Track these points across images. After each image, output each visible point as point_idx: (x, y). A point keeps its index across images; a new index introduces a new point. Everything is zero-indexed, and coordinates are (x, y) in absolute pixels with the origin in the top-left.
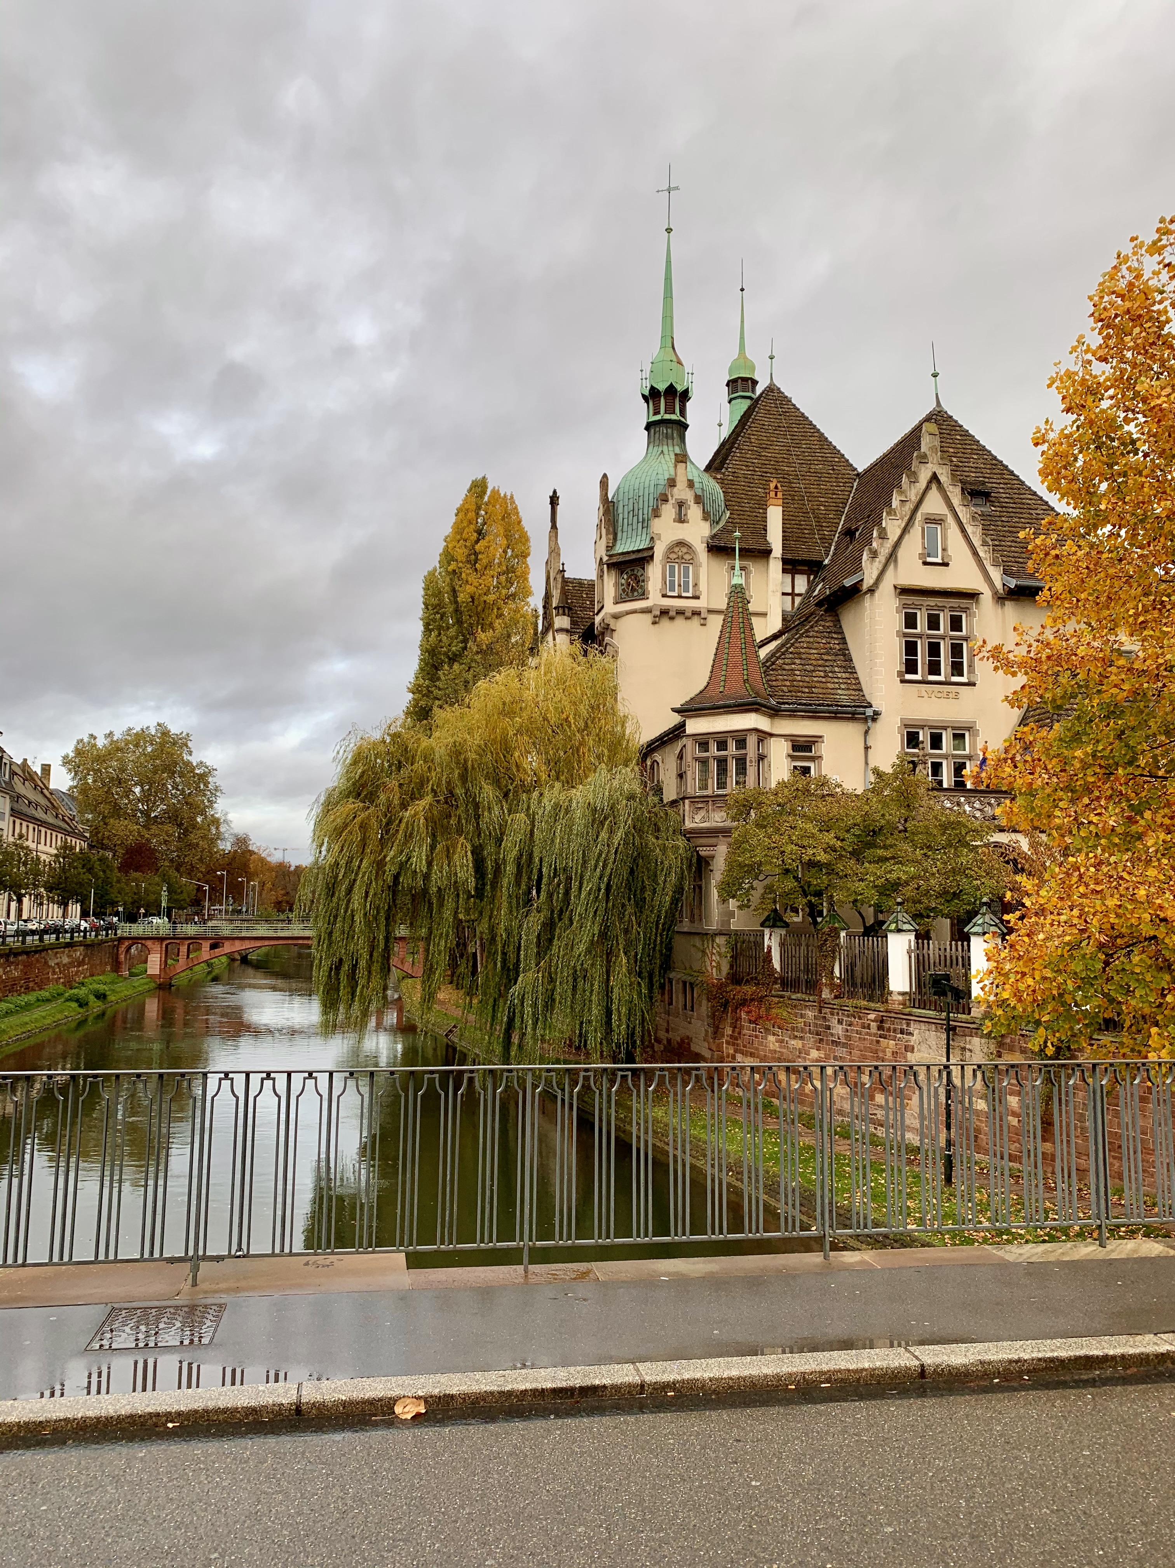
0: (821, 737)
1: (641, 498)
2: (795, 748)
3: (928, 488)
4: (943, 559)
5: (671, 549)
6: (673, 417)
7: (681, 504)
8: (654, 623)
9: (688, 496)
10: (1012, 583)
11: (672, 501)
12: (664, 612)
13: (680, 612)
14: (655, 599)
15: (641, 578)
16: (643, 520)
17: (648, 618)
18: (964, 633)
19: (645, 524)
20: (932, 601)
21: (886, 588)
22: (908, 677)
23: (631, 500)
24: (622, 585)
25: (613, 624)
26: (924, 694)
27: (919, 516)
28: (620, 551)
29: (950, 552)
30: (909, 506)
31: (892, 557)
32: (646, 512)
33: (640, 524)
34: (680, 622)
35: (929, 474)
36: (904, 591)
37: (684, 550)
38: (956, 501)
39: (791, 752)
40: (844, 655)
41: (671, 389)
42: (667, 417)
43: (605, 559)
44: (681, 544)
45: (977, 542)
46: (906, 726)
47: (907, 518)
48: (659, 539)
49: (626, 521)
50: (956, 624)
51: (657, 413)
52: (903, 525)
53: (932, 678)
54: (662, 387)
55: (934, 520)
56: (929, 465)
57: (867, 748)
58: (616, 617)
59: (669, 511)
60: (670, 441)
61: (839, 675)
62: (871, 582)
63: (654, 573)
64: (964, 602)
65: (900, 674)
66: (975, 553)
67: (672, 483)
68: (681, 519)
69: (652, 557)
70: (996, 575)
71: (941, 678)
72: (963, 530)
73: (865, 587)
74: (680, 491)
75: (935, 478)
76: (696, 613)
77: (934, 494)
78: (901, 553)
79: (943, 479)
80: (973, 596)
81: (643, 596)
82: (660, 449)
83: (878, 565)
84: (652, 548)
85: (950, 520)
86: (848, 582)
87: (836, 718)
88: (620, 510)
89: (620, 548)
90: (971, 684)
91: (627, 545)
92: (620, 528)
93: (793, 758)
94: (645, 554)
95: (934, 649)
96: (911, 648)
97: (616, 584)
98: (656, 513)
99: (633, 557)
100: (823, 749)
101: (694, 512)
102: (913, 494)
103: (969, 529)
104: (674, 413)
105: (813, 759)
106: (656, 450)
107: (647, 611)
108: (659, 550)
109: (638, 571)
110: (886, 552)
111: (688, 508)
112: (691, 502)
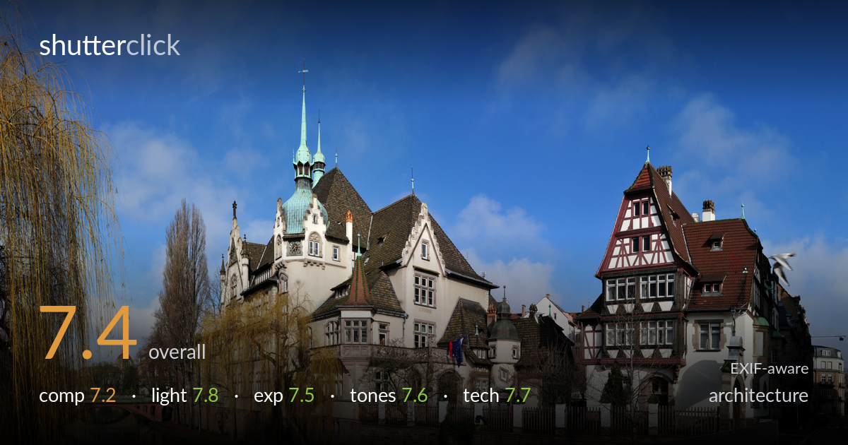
0: (389, 323)
1: (298, 211)
2: (381, 326)
3: (424, 229)
4: (427, 258)
5: (311, 235)
6: (308, 177)
7: (315, 216)
8: (304, 267)
9: (318, 212)
10: (450, 272)
11: (312, 214)
12: (309, 262)
13: (315, 263)
14: (305, 256)
15: (298, 246)
17: (302, 264)
18: (433, 288)
19: (300, 222)
20: (424, 274)
21: (410, 269)
22: (416, 303)
23: (293, 212)
24: (290, 248)
25: (286, 264)
26: (421, 310)
27: (421, 240)
28: (290, 233)
29: (430, 256)
30: (418, 235)
31: (412, 255)
32: (300, 217)
33: (297, 222)
34: (314, 267)
35: (424, 224)
36: (417, 269)
37: (316, 236)
38: (432, 235)
39: (380, 328)
40: (392, 291)
41: (307, 164)
42: (306, 176)
43: (282, 235)
44: (315, 233)
45: (438, 254)
46: (415, 322)
47: (417, 240)
48: (307, 230)
49: (291, 220)
50: (430, 284)
51: (301, 173)
52: (416, 242)
53: (423, 304)
54: (304, 162)
55: (425, 242)
56: (425, 220)
57: (404, 329)
58: (288, 262)
59: (310, 218)
60: (306, 187)
61: (391, 299)
62: (406, 263)
63: (305, 244)
64: (433, 276)
65: (414, 301)
66: (437, 258)
67: (312, 206)
68: (315, 222)
69: (303, 238)
70: (444, 268)
71: (426, 304)
72: (434, 248)
73: (403, 264)
75: (426, 226)
76: (321, 264)
77: (426, 232)
78: (415, 254)
79: (429, 227)
80: (436, 274)
81: (300, 254)
82: (302, 190)
83: (408, 257)
84: (304, 234)
85: (430, 243)
86: (398, 262)
87: (394, 316)
88: (288, 215)
89: (289, 231)
90: (435, 308)
91: (293, 230)
92: (288, 223)
93: (380, 331)
94: (301, 236)
95: (424, 292)
96: (417, 291)
97: (288, 248)
98: (306, 218)
99: (295, 236)
100: (390, 328)
101: (320, 220)
102: (419, 231)
103: (436, 248)
105: (386, 332)
106: (300, 190)
107: (301, 261)
108: (307, 235)
109: (298, 243)
110: (410, 252)
111: (317, 218)
112: (319, 215)
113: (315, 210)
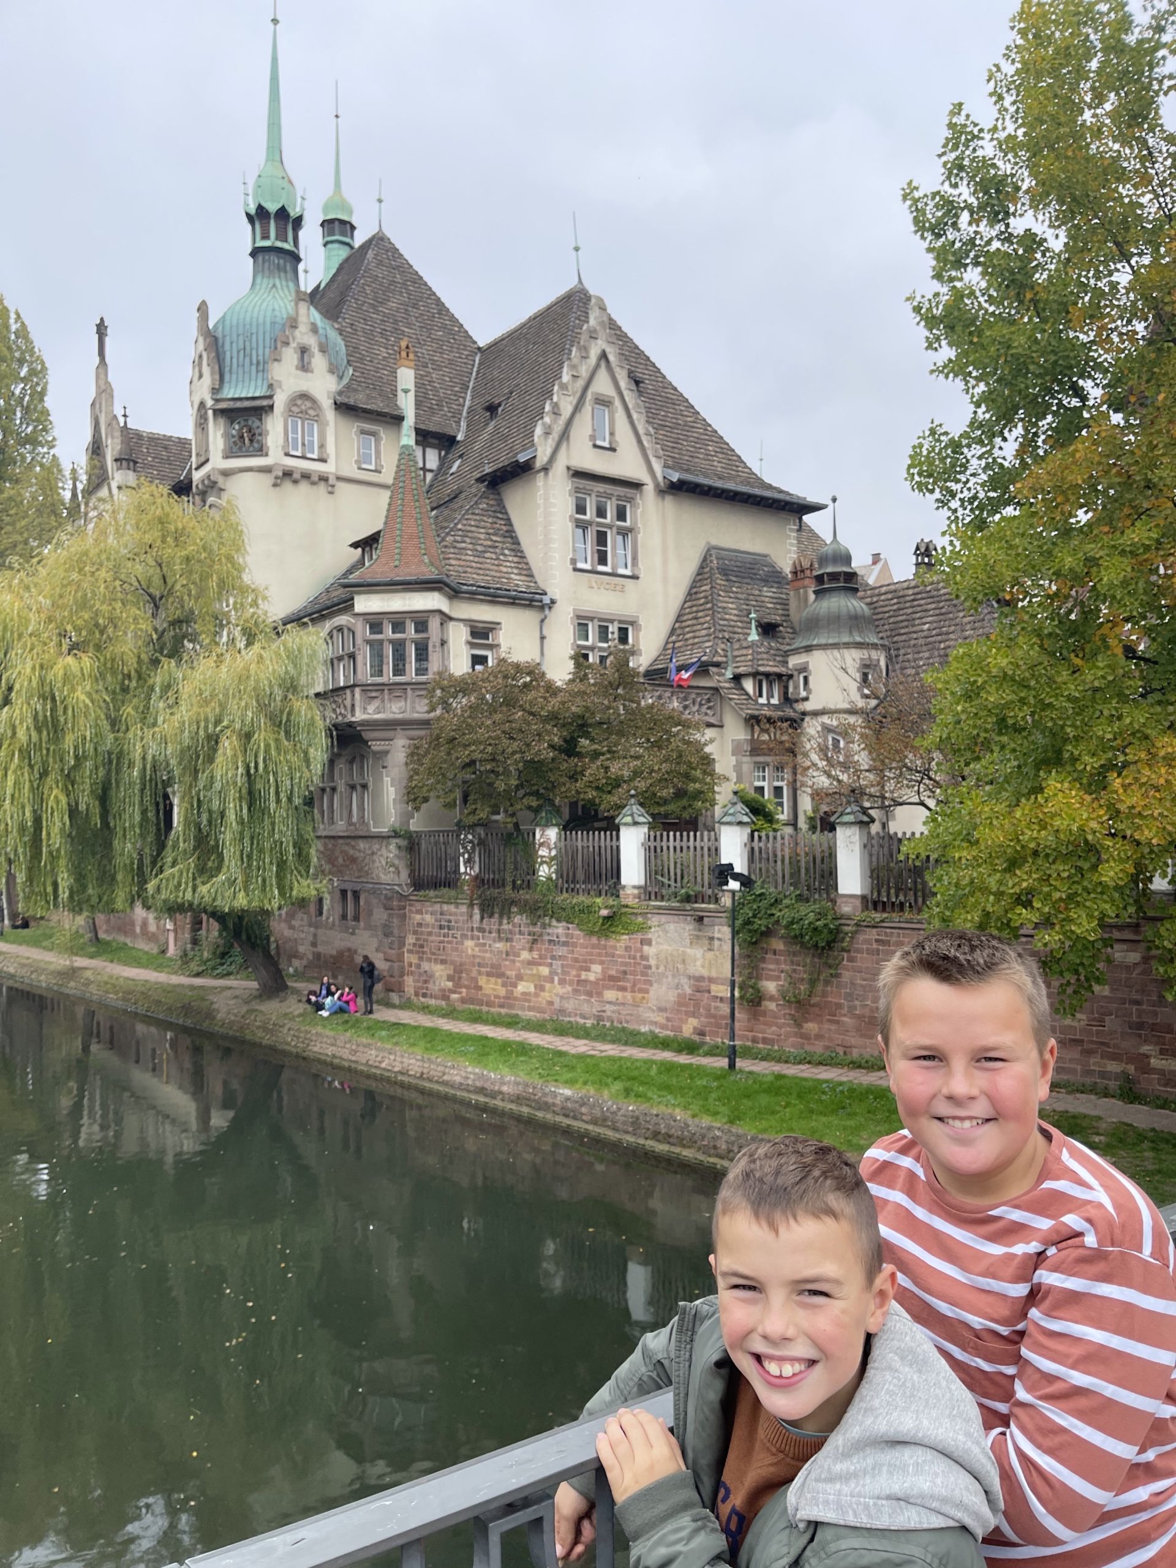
0: (498, 624)
1: (254, 337)
2: (475, 633)
3: (597, 366)
4: (610, 443)
5: (293, 401)
6: (286, 246)
7: (304, 351)
8: (275, 485)
9: (311, 341)
10: (675, 477)
11: (293, 345)
12: (288, 474)
13: (306, 476)
14: (275, 456)
15: (257, 431)
16: (258, 363)
17: (268, 479)
18: (628, 524)
19: (261, 367)
20: (601, 487)
21: (559, 468)
22: (580, 565)
23: (241, 338)
24: (233, 436)
25: (221, 481)
26: (594, 584)
27: (589, 396)
28: (230, 396)
29: (617, 437)
30: (580, 383)
31: (565, 435)
32: (261, 352)
33: (254, 368)
34: (304, 486)
35: (599, 352)
36: (578, 474)
37: (308, 404)
38: (623, 384)
39: (470, 638)
40: (512, 537)
41: (282, 213)
42: (279, 244)
43: (210, 403)
44: (305, 396)
45: (641, 430)
46: (579, 617)
47: (578, 395)
48: (280, 387)
49: (235, 361)
50: (621, 515)
51: (266, 236)
52: (575, 402)
53: (601, 568)
54: (272, 207)
55: (603, 402)
56: (599, 342)
57: (543, 638)
58: (226, 473)
59: (290, 356)
60: (282, 274)
61: (510, 559)
62: (546, 459)
63: (274, 429)
64: (629, 492)
65: (572, 561)
66: (639, 441)
67: (293, 324)
68: (304, 367)
69: (271, 407)
70: (657, 467)
71: (608, 569)
72: (629, 416)
73: (538, 464)
74: (303, 334)
75: (604, 355)
76: (324, 479)
77: (603, 375)
78: (574, 432)
79: (611, 358)
80: (637, 486)
81: (261, 451)
82: (271, 282)
83: (551, 443)
84: (271, 397)
85: (617, 403)
86: (522, 458)
87: (513, 604)
88: (227, 347)
89: (229, 392)
90: (634, 577)
91: (239, 390)
92: (227, 369)
93: (472, 645)
94: (265, 403)
95: (601, 538)
96: (582, 534)
97: (226, 435)
98: (276, 356)
99: (247, 404)
100: (502, 636)
101: (319, 362)
102: (584, 371)
103: (635, 416)
104: (286, 241)
105: (491, 647)
106: (264, 283)
107: (267, 470)
108: (280, 401)
109: (254, 422)
110: (558, 429)
111: (312, 356)
112: (315, 349)
113: (303, 335)
